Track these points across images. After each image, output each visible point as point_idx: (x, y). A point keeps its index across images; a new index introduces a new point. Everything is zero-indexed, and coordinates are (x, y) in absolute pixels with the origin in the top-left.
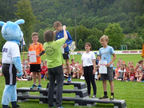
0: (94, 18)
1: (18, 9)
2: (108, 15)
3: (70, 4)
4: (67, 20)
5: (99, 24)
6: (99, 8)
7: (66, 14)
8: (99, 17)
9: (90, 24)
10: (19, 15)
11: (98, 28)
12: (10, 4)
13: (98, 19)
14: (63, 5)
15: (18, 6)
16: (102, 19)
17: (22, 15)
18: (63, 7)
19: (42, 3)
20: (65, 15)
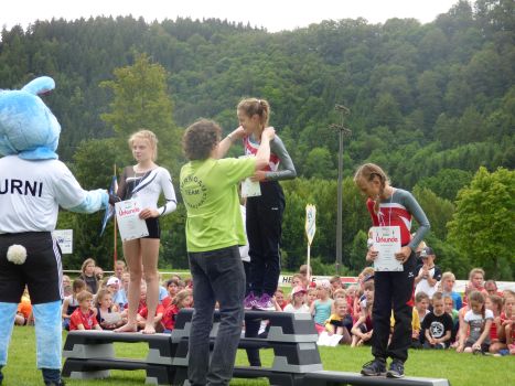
0: (422, 151)
1: (117, 99)
2: (480, 139)
3: (325, 91)
4: (311, 153)
5: (442, 172)
6: (445, 110)
7: (309, 129)
8: (445, 148)
9: (404, 171)
10: (120, 121)
11: (436, 189)
12: (88, 81)
13: (440, 155)
14: (299, 94)
15: (115, 86)
16: (455, 153)
17: (130, 121)
18: (295, 102)
19: (214, 84)
20: (302, 134)
